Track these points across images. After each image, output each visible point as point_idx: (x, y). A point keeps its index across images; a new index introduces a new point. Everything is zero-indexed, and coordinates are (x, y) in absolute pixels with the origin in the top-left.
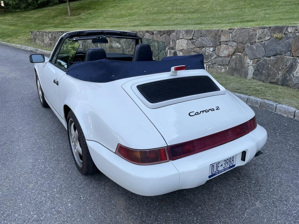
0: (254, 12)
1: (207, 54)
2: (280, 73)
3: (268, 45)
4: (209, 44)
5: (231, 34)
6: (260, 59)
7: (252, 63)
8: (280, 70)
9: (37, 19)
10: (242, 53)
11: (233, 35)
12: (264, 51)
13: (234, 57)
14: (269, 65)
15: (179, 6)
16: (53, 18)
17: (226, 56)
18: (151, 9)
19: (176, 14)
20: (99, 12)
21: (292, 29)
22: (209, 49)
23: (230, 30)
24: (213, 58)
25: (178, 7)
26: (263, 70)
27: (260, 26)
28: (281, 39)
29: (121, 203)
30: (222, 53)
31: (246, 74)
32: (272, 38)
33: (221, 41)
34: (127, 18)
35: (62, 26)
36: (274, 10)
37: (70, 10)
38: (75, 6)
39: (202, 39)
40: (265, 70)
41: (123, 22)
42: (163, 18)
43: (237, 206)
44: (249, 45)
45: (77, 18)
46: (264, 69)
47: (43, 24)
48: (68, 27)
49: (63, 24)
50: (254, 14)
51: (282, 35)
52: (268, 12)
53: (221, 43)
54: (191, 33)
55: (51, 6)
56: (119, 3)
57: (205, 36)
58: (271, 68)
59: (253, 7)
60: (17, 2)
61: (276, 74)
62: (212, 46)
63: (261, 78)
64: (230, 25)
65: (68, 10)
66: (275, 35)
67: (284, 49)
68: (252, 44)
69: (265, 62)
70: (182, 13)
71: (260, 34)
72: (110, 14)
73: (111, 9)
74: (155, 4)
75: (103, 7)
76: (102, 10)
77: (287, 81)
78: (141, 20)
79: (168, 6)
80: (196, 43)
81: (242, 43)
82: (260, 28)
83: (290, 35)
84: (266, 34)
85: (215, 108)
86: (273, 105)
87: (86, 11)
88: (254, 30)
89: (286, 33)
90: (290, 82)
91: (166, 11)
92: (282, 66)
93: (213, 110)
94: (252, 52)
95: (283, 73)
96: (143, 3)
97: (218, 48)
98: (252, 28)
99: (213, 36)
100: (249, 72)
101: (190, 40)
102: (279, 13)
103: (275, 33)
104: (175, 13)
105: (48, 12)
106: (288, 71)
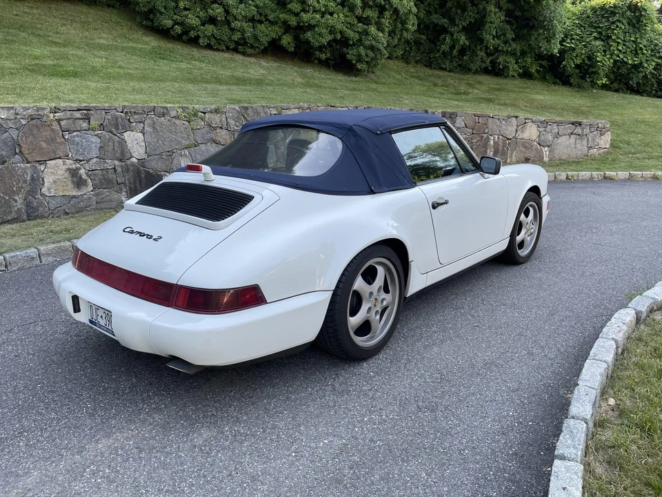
2: (16, 198)
61: (10, 202)
77: (36, 209)
90: (41, 209)
92: (17, 184)
95: (23, 197)
106: (29, 191)
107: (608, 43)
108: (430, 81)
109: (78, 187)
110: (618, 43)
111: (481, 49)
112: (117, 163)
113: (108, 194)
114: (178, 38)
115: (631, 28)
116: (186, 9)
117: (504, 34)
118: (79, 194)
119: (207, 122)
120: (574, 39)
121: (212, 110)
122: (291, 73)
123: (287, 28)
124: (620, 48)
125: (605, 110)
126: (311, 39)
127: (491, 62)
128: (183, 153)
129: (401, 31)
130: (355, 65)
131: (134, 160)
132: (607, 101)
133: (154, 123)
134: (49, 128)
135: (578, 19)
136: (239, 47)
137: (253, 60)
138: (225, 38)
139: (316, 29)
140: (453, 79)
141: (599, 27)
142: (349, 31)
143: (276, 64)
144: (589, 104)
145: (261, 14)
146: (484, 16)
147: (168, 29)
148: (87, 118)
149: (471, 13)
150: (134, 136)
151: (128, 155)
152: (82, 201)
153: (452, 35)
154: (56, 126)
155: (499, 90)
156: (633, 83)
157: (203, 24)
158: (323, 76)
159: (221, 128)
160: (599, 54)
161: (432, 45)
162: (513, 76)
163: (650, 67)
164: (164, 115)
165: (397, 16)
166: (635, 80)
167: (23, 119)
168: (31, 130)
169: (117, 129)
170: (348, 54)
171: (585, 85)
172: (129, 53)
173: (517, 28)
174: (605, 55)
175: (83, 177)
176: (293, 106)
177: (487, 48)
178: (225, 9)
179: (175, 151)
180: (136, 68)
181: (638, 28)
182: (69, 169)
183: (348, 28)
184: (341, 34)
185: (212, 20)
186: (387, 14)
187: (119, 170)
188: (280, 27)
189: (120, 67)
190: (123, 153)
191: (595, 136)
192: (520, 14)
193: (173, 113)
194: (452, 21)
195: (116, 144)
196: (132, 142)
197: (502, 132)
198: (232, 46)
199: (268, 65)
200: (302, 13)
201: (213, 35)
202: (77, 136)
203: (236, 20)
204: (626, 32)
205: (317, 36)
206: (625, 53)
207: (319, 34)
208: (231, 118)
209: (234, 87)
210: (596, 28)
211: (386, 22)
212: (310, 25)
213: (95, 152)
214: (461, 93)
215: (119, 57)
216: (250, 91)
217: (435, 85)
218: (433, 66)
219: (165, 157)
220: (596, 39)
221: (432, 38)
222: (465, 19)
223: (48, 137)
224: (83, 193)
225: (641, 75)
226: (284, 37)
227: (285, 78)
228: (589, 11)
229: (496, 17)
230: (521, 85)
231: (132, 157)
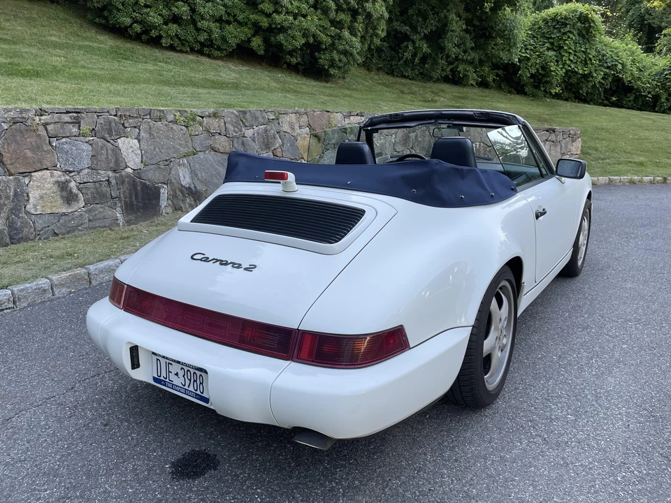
77: (20, 230)
90: (25, 230)
95: (5, 216)
106: (11, 209)
107: (560, 54)
108: (396, 88)
109: (68, 203)
110: (570, 53)
111: (442, 58)
112: (111, 174)
113: (101, 210)
114: (137, 38)
115: (581, 38)
116: (146, 6)
117: (464, 44)
118: (70, 211)
119: (206, 128)
120: (528, 49)
121: (210, 115)
122: (263, 77)
123: (257, 29)
124: (571, 58)
125: (564, 118)
126: (283, 42)
127: (451, 70)
128: (181, 162)
129: (372, 37)
130: (328, 70)
131: (129, 170)
132: (562, 109)
133: (150, 128)
134: (34, 134)
135: (530, 29)
136: (205, 49)
137: (220, 63)
138: (191, 39)
139: (289, 32)
140: (416, 86)
141: (551, 38)
142: (321, 34)
143: (244, 68)
144: (548, 113)
145: (229, 14)
146: (446, 25)
147: (126, 28)
148: (77, 122)
149: (433, 21)
150: (129, 143)
151: (123, 165)
152: (73, 219)
153: (413, 42)
154: (42, 132)
155: (462, 98)
156: (583, 91)
157: (166, 23)
158: (296, 81)
159: (220, 134)
160: (552, 64)
161: (393, 53)
162: (472, 85)
163: (598, 77)
164: (160, 119)
165: (370, 21)
166: (585, 89)
167: (4, 122)
168: (13, 136)
169: (111, 135)
170: (320, 58)
171: (541, 94)
172: (87, 52)
173: (474, 37)
174: (558, 65)
175: (74, 191)
176: (290, 111)
177: (448, 56)
178: (191, 7)
179: (173, 159)
180: (102, 69)
181: (588, 39)
182: (57, 182)
183: (320, 31)
184: (314, 38)
185: (176, 19)
186: (360, 18)
187: (113, 182)
188: (249, 28)
189: (83, 67)
190: (117, 162)
191: (567, 143)
192: (478, 23)
193: (171, 117)
194: (414, 29)
195: (110, 152)
196: (127, 149)
197: (483, 139)
198: (197, 47)
199: (237, 68)
200: (274, 14)
201: (177, 35)
202: (66, 143)
203: (202, 19)
204: (576, 43)
205: (290, 39)
206: (576, 63)
207: (292, 37)
208: (229, 123)
209: (213, 91)
210: (548, 38)
211: (359, 26)
212: (282, 27)
213: (86, 162)
214: (429, 101)
215: (80, 56)
216: (231, 95)
217: (402, 92)
218: (395, 74)
219: (162, 167)
220: (548, 49)
221: (393, 46)
222: (427, 27)
223: (34, 144)
224: (73, 210)
225: (590, 84)
226: (254, 39)
227: (259, 82)
228: (541, 22)
229: (457, 25)
230: (481, 94)
231: (127, 167)
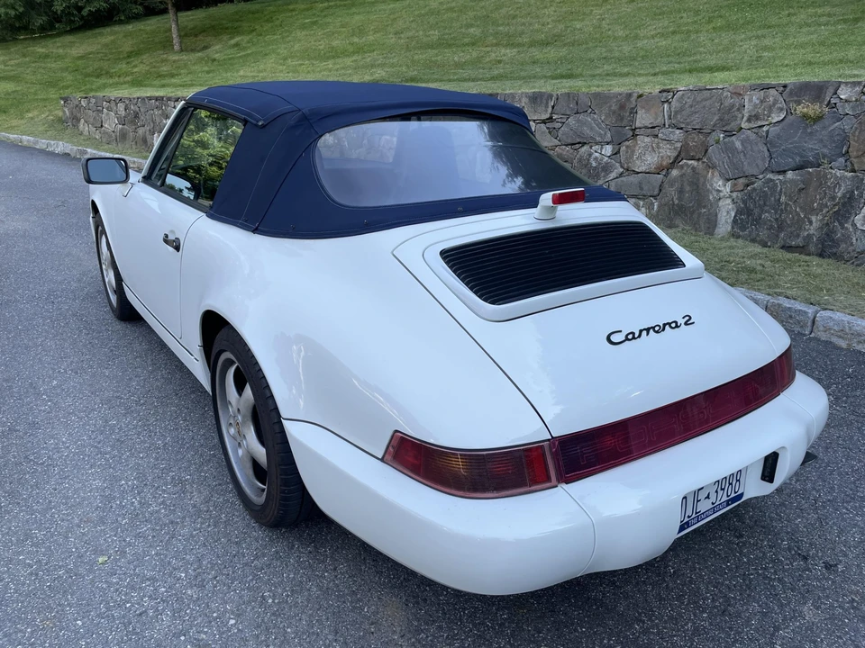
0: (726, 42)
1: (594, 164)
2: (814, 218)
3: (778, 136)
4: (600, 135)
5: (666, 105)
6: (754, 179)
7: (728, 190)
8: (813, 211)
9: (79, 62)
10: (699, 160)
11: (673, 109)
12: (767, 154)
13: (675, 173)
14: (780, 196)
15: (502, 25)
16: (129, 57)
17: (652, 170)
18: (421, 33)
19: (494, 48)
20: (265, 42)
21: (850, 90)
22: (602, 148)
23: (664, 94)
24: (613, 175)
25: (501, 28)
26: (762, 211)
27: (753, 82)
28: (818, 118)
29: (391, 615)
30: (638, 162)
31: (712, 224)
32: (790, 117)
33: (638, 125)
34: (351, 59)
35: (157, 82)
36: (786, 36)
37: (180, 36)
38: (191, 25)
39: (578, 121)
40: (769, 212)
41: (337, 70)
42: (456, 59)
43: (749, 620)
44: (721, 139)
45: (202, 59)
46: (767, 208)
47: (98, 77)
48: (175, 86)
49: (160, 76)
50: (726, 49)
51: (821, 107)
52: (767, 42)
53: (637, 132)
54: (547, 103)
55: (121, 22)
56: (325, 16)
57: (589, 112)
58: (787, 204)
59: (721, 28)
60: (21, 10)
61: (804, 222)
62: (609, 140)
63: (758, 235)
64: (660, 78)
65: (174, 36)
66: (801, 109)
67: (825, 151)
68: (729, 134)
69: (768, 187)
70: (513, 45)
71: (755, 105)
72: (297, 47)
73: (300, 34)
74: (432, 20)
75: (276, 26)
76: (275, 37)
77: (836, 243)
78: (392, 66)
79: (472, 26)
80: (560, 131)
81: (700, 131)
82: (753, 88)
83: (844, 109)
84: (774, 104)
85: (681, 321)
86: (806, 313)
87: (225, 38)
88: (735, 93)
89: (833, 101)
90: (843, 246)
91: (467, 40)
92: (820, 199)
93: (677, 326)
94: (729, 157)
95: (823, 219)
96: (397, 15)
97: (627, 147)
98: (731, 89)
99: (614, 112)
100: (719, 216)
101: (544, 122)
102: (802, 46)
103: (799, 103)
104: (492, 45)
105: (113, 42)
